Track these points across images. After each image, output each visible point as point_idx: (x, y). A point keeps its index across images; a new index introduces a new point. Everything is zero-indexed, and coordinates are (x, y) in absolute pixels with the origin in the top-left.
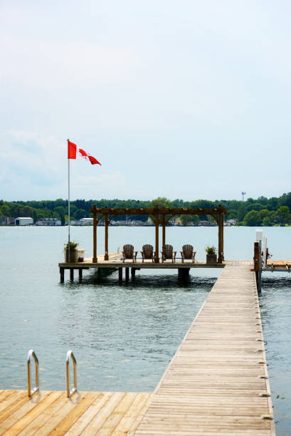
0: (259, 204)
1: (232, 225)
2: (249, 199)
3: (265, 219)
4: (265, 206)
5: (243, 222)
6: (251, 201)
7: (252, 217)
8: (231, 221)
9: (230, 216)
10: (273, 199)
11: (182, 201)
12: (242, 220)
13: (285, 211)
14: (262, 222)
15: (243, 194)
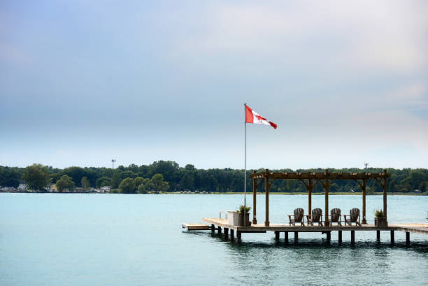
0: (131, 172)
1: (105, 192)
2: (120, 167)
3: (140, 186)
4: (137, 174)
5: (118, 190)
6: (121, 168)
7: (127, 184)
8: (105, 188)
9: (103, 183)
10: (143, 166)
11: (51, 167)
12: (117, 187)
13: (159, 179)
14: (137, 190)
15: (113, 161)
